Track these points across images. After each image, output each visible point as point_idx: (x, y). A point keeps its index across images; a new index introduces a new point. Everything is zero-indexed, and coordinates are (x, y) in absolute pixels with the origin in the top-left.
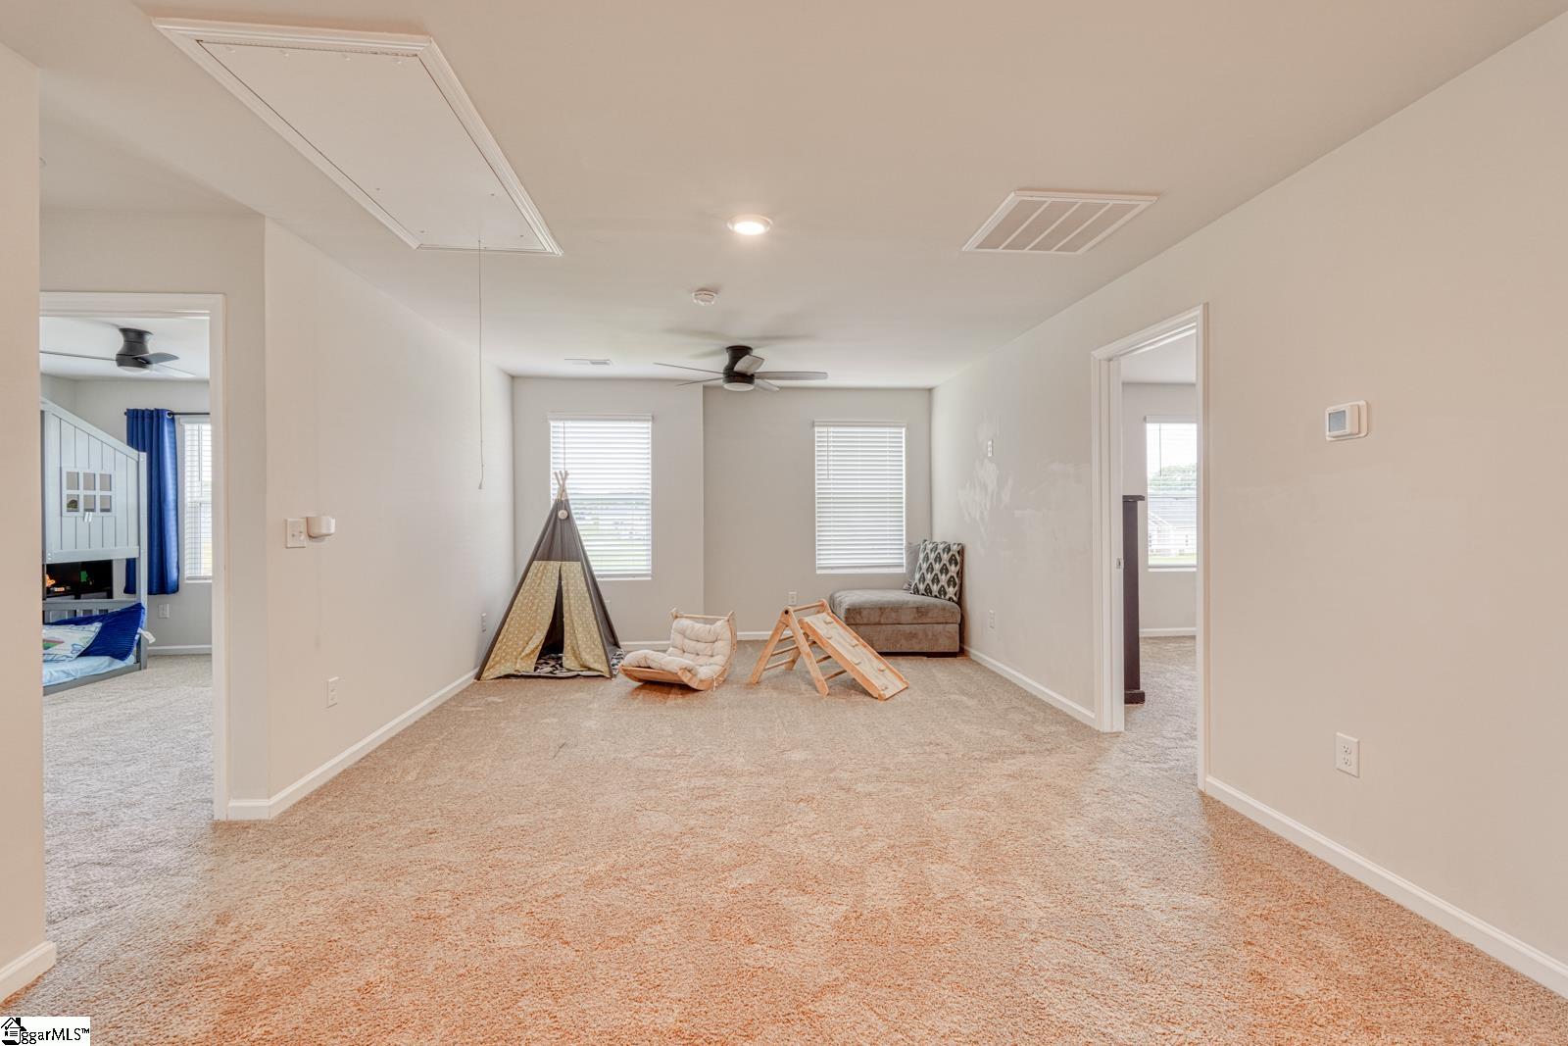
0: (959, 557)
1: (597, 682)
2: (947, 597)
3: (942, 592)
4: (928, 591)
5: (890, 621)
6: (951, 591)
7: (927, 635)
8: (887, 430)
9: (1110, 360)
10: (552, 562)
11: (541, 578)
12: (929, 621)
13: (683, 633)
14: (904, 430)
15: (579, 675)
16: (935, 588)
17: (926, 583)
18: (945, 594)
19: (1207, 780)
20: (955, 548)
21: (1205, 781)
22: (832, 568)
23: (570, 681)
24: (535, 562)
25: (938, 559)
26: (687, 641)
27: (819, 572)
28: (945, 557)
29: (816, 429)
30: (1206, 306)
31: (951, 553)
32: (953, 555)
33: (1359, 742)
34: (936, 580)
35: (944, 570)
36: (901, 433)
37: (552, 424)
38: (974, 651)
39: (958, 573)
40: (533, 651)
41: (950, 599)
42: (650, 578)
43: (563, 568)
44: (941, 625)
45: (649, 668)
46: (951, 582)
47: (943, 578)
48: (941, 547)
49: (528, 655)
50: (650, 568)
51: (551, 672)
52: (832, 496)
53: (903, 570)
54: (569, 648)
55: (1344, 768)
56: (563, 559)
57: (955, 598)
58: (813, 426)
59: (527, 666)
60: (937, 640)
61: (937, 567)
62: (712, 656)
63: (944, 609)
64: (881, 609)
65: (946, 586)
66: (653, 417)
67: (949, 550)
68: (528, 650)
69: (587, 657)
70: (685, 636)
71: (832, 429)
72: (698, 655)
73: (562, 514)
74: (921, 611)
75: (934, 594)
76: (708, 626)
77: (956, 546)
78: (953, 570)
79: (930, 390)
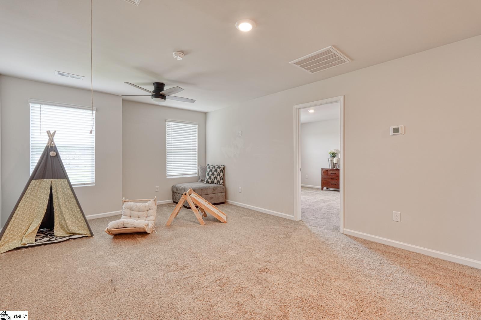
0: (223, 170)
1: (85, 240)
2: (220, 184)
3: (218, 182)
4: (213, 182)
5: (204, 194)
6: (221, 181)
7: (216, 197)
8: (192, 125)
9: (299, 109)
10: (45, 180)
11: (37, 189)
12: (217, 192)
13: (131, 209)
14: (197, 126)
15: (70, 238)
16: (215, 181)
17: (211, 180)
18: (219, 182)
19: (344, 230)
20: (222, 167)
21: (343, 230)
22: (172, 176)
23: (65, 242)
24: (34, 181)
25: (216, 171)
26: (132, 212)
27: (167, 177)
28: (219, 170)
29: (167, 123)
30: (344, 96)
31: (221, 169)
32: (222, 169)
33: (401, 213)
34: (216, 178)
35: (219, 174)
36: (196, 127)
37: (31, 105)
38: (230, 201)
39: (223, 175)
40: (33, 231)
41: (221, 184)
42: (94, 185)
43: (54, 183)
44: (220, 194)
45: (125, 227)
46: (221, 178)
47: (218, 177)
48: (212, 167)
49: (30, 234)
50: (94, 180)
51: (49, 240)
52: (172, 148)
53: (197, 175)
54: (58, 225)
55: (396, 220)
56: (53, 177)
57: (223, 184)
58: (166, 121)
59: (30, 240)
60: (219, 198)
61: (216, 173)
62: (147, 217)
63: (221, 188)
64: (201, 190)
65: (220, 180)
66: (96, 109)
67: (220, 168)
68: (30, 231)
69: (74, 228)
70: (131, 210)
71: (172, 123)
72: (139, 217)
73: (52, 154)
74: (214, 189)
75: (215, 183)
76: (144, 204)
77: (222, 166)
78: (222, 174)
79: (205, 113)
